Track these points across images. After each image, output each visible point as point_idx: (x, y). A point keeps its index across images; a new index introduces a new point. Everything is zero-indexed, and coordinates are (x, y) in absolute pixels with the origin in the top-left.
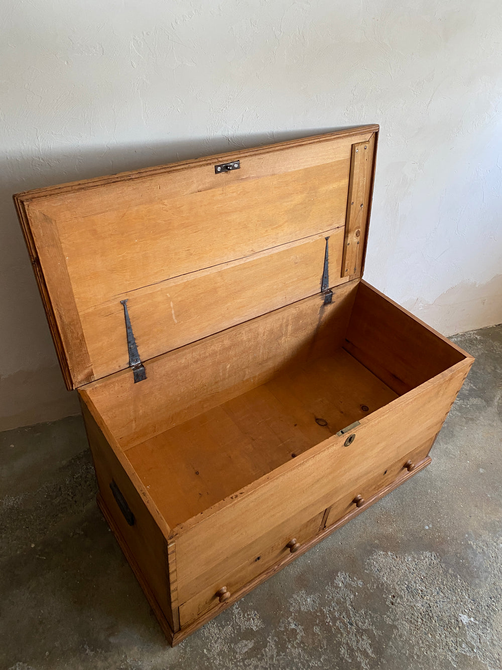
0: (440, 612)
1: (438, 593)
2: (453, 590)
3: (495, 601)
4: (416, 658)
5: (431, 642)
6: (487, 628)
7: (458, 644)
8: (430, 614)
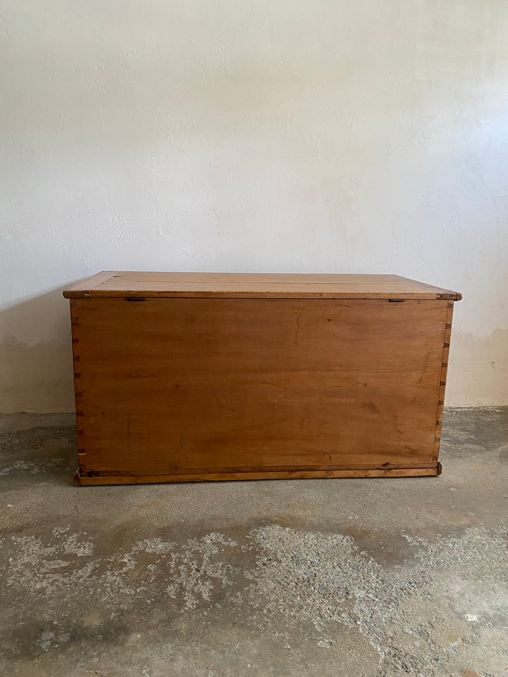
0: (327, 582)
1: (334, 567)
2: (356, 568)
3: (415, 586)
4: (265, 612)
5: (297, 604)
6: (390, 606)
7: (336, 613)
8: (311, 582)
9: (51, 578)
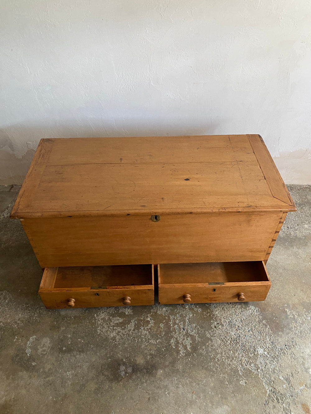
0: (245, 342)
1: (249, 331)
2: (260, 333)
3: (288, 348)
4: (216, 360)
5: (231, 356)
6: (274, 361)
7: (249, 363)
8: (238, 341)
9: (117, 330)
